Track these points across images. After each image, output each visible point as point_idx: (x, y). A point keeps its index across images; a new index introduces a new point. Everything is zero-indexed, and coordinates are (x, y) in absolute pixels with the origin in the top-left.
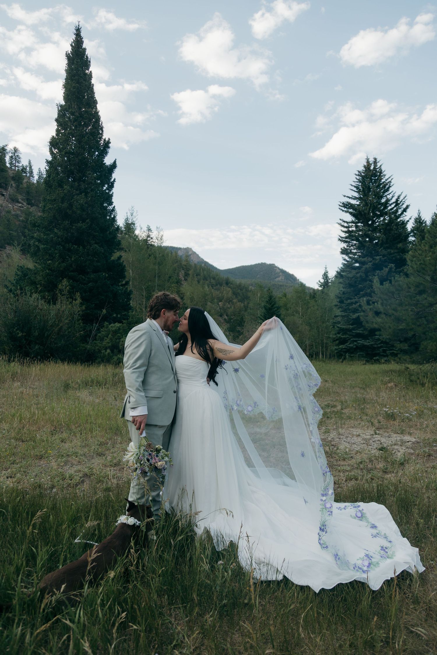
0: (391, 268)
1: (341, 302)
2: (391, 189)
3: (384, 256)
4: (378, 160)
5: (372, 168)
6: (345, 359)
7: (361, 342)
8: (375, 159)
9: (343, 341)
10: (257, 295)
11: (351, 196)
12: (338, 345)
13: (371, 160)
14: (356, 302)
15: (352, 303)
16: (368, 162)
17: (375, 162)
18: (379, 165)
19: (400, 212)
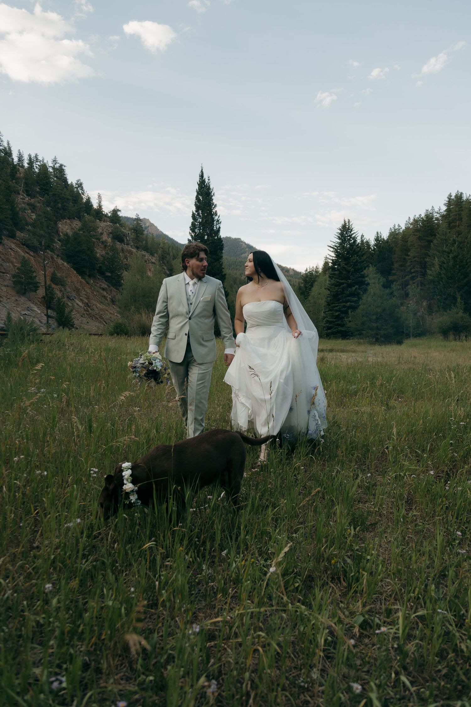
0: (356, 288)
1: (329, 305)
3: (353, 280)
5: (347, 225)
6: (330, 338)
7: (340, 328)
8: (349, 220)
9: (329, 328)
12: (327, 330)
13: (347, 221)
14: (337, 306)
15: (335, 306)
16: (345, 222)
17: (349, 222)
18: (351, 224)
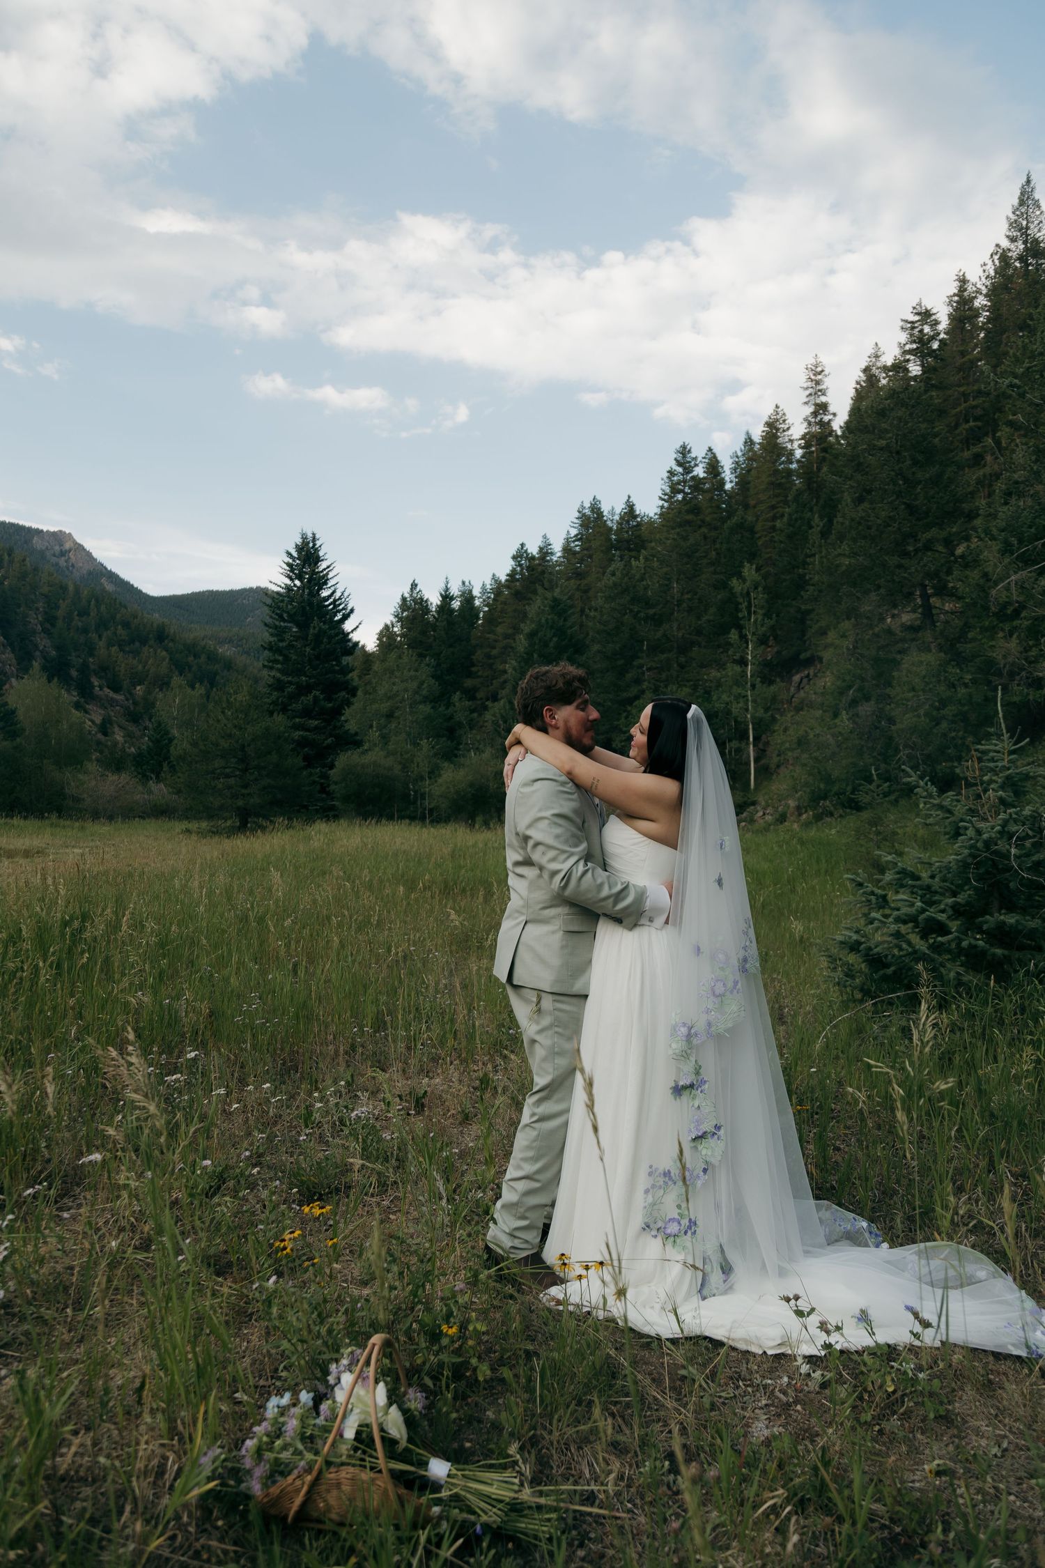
2: (330, 583)
4: (317, 536)
5: (311, 545)
8: (314, 534)
10: (175, 701)
11: (279, 583)
13: (310, 535)
16: (304, 537)
17: (314, 539)
18: (318, 543)
19: (339, 617)
